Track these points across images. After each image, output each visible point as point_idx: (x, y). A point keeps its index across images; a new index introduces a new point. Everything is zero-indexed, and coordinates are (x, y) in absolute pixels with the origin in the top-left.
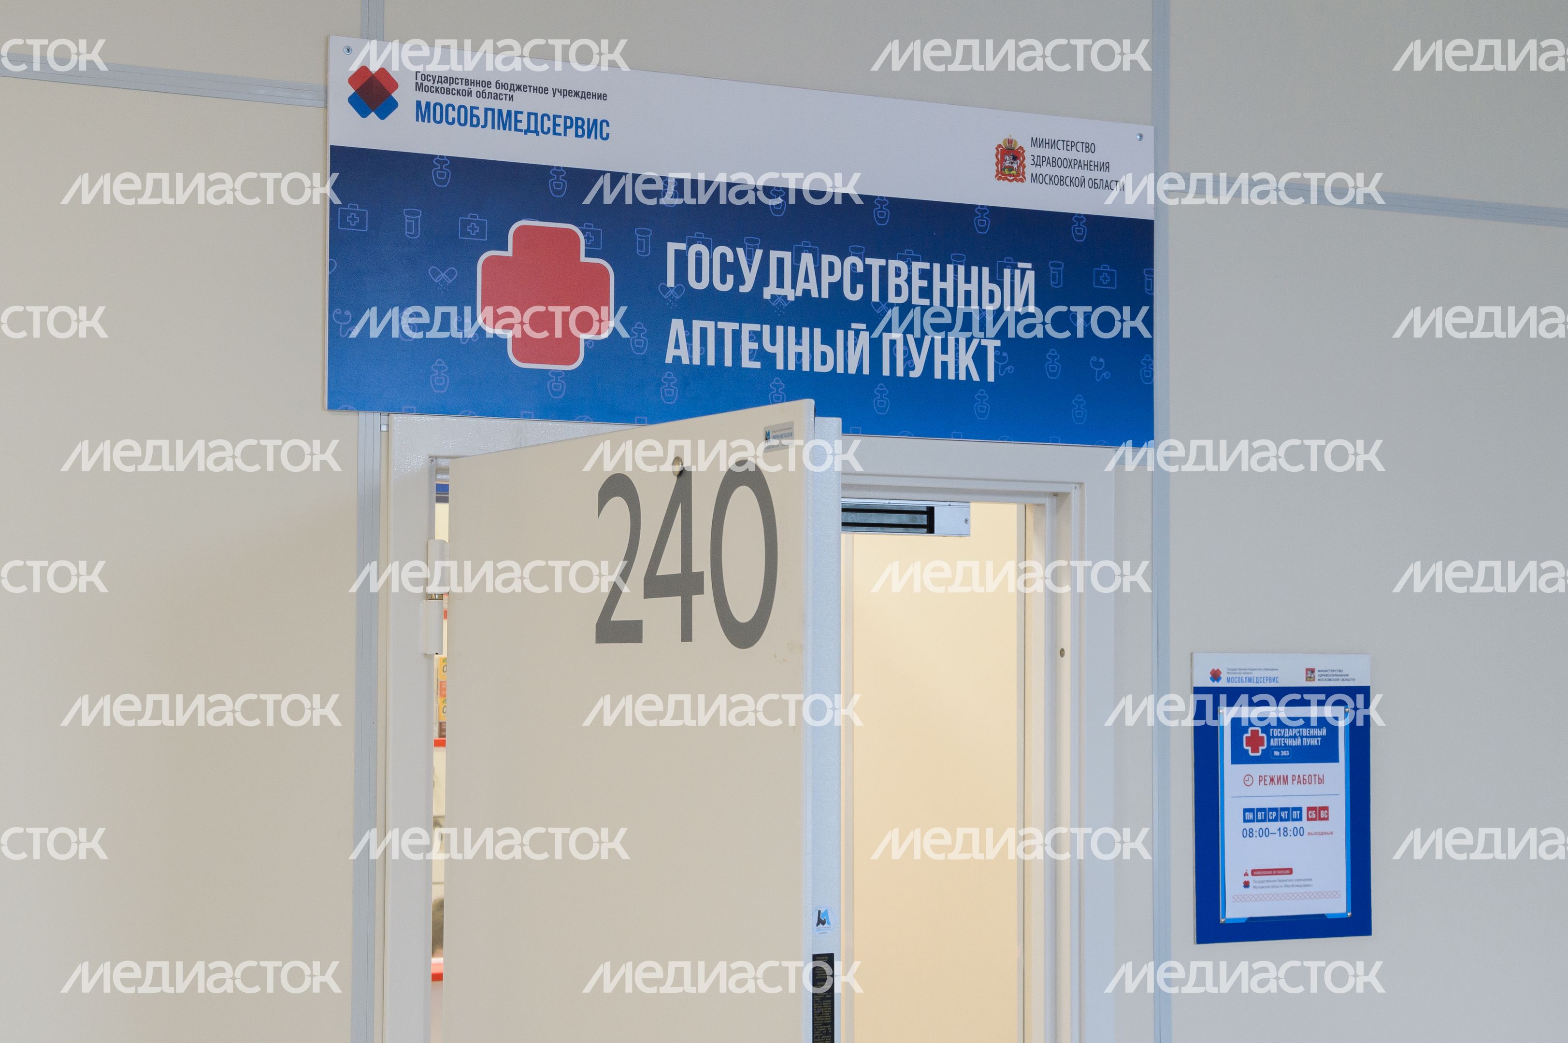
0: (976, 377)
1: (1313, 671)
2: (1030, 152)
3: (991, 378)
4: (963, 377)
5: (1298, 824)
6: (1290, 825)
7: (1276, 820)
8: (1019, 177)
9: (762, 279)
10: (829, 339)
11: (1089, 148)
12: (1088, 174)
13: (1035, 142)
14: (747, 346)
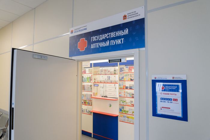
0: (121, 43)
1: (174, 77)
2: (127, 15)
3: (123, 43)
4: (119, 43)
5: (171, 101)
6: (170, 101)
7: (167, 100)
8: (126, 19)
9: (99, 38)
10: (105, 43)
11: (135, 12)
12: (135, 15)
13: (128, 14)
14: (98, 45)
